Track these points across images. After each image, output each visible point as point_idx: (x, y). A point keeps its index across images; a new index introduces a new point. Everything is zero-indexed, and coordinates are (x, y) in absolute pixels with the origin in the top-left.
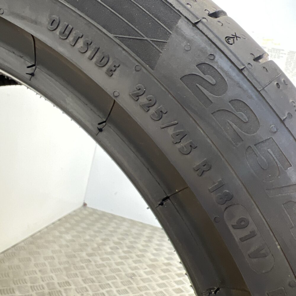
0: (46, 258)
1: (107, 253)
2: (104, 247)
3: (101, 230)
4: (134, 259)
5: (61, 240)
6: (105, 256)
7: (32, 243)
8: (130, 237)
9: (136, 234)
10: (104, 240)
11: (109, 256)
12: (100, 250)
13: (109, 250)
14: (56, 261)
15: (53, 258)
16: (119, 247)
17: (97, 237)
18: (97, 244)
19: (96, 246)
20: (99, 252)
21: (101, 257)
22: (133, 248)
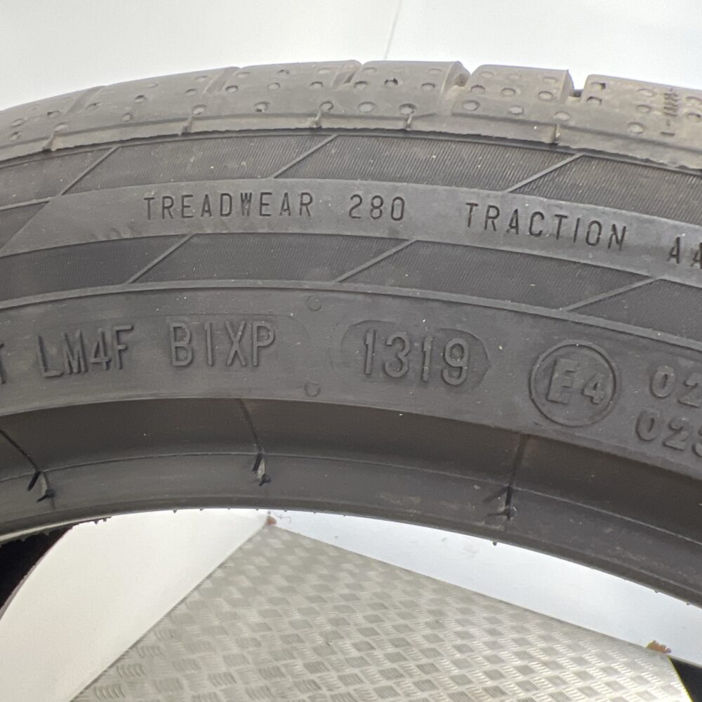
0: (215, 679)
1: (350, 662)
2: (340, 642)
3: (323, 596)
4: (416, 679)
5: (239, 624)
6: (349, 671)
7: (173, 635)
8: (392, 613)
9: (404, 604)
10: (337, 622)
11: (356, 671)
12: (334, 653)
13: (355, 653)
14: (240, 686)
15: (230, 678)
16: (374, 645)
17: (318, 613)
18: (321, 634)
19: (320, 641)
20: (333, 658)
21: (340, 674)
22: (406, 644)
